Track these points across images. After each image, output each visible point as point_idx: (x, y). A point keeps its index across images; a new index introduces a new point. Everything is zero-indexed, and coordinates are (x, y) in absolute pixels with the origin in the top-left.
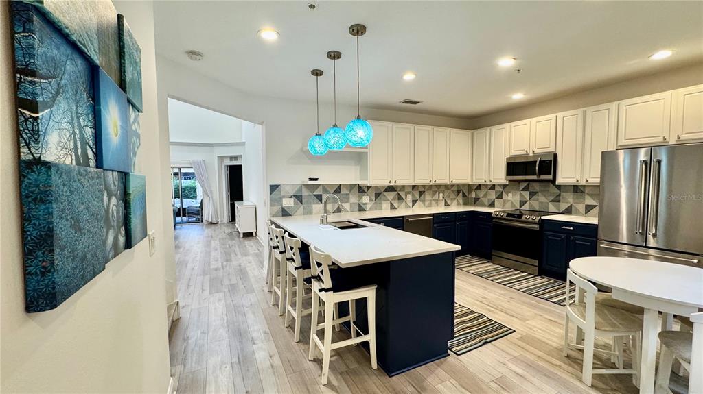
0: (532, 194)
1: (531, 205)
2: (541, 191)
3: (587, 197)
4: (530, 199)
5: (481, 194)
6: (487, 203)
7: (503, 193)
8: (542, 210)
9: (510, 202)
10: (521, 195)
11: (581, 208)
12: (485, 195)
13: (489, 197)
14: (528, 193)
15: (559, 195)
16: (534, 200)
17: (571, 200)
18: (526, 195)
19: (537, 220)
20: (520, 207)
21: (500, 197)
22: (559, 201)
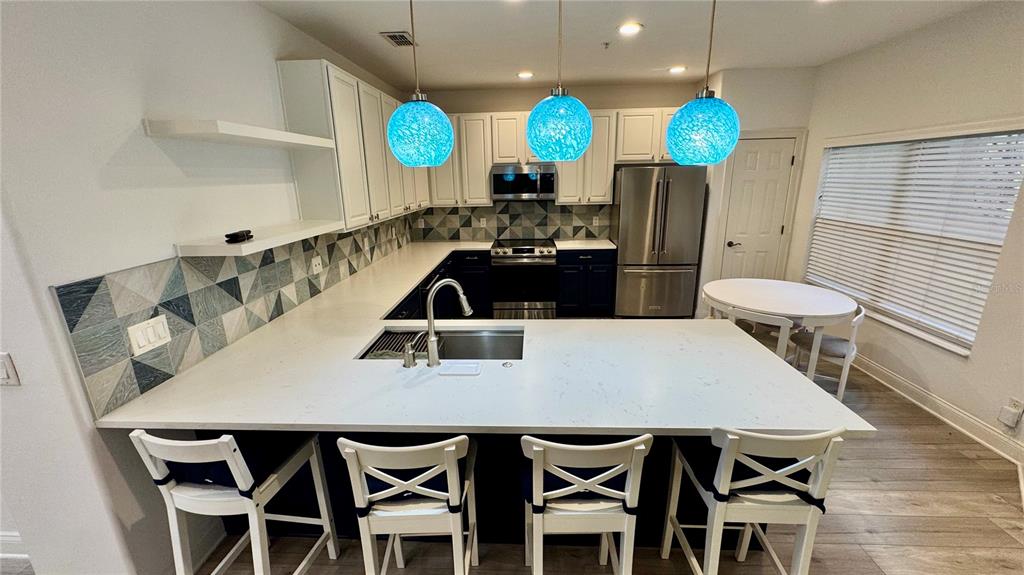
0: (513, 218)
1: (511, 232)
2: (524, 213)
3: (575, 217)
4: (511, 224)
5: (435, 222)
6: (446, 235)
7: (473, 218)
8: (527, 237)
9: (483, 232)
10: (499, 219)
11: (569, 230)
12: (443, 224)
13: (449, 225)
14: (508, 215)
15: (546, 217)
16: (516, 225)
17: (559, 222)
18: (506, 219)
19: (554, 252)
20: (499, 236)
21: (467, 223)
22: (546, 225)
